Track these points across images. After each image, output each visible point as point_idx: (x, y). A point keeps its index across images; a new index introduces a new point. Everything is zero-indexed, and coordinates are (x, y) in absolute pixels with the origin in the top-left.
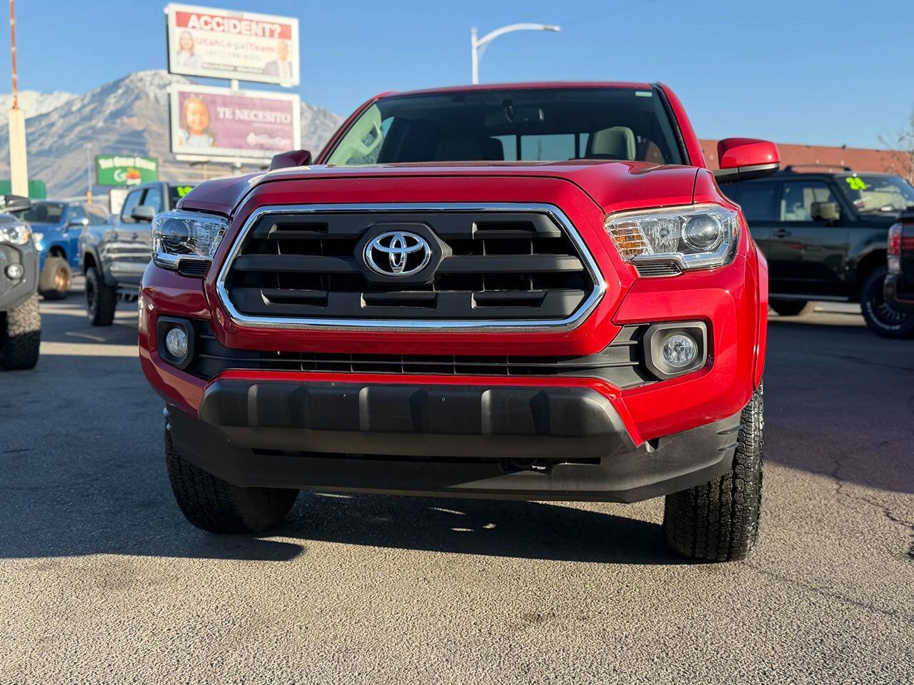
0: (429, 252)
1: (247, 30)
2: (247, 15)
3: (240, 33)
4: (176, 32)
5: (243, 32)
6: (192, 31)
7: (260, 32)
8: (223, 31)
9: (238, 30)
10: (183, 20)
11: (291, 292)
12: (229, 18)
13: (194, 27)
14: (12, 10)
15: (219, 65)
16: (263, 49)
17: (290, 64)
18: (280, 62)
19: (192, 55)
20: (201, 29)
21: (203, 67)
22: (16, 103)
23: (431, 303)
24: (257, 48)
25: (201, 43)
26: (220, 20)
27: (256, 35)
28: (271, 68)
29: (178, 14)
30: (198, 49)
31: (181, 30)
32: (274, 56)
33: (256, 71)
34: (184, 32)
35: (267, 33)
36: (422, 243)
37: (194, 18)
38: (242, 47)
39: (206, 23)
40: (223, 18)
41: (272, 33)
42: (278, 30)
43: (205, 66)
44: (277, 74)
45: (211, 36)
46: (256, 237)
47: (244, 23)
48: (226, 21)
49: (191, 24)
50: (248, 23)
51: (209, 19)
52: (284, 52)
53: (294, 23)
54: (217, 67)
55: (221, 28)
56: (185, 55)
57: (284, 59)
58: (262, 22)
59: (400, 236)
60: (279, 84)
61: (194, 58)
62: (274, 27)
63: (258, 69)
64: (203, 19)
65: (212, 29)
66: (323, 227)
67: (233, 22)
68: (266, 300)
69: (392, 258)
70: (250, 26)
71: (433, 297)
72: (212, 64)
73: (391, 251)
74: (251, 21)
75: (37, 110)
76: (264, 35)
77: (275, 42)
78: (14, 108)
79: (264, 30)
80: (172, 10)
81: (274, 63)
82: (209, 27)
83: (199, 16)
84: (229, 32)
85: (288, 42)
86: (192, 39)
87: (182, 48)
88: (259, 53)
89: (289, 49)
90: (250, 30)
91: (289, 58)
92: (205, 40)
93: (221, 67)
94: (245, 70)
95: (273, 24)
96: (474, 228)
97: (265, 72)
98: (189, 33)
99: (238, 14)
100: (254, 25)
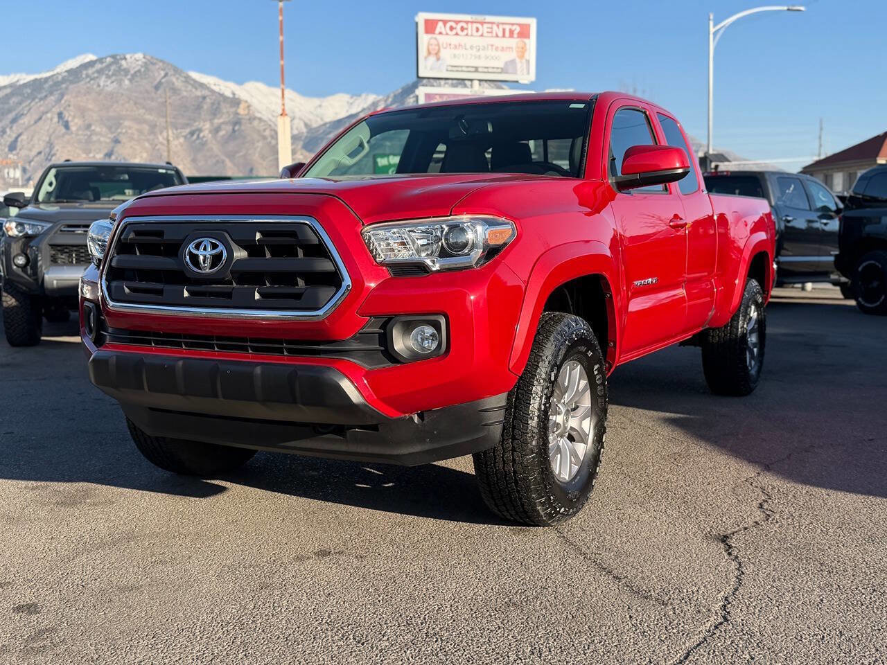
0: (225, 255)
1: (488, 32)
2: (489, 18)
3: (482, 35)
4: (424, 39)
5: (485, 34)
6: (439, 37)
7: (500, 34)
8: (467, 35)
9: (480, 33)
10: (430, 27)
11: (144, 285)
12: (472, 22)
13: (440, 33)
14: (281, 29)
15: (462, 67)
16: (503, 49)
17: (528, 62)
18: (518, 60)
19: (438, 59)
20: (447, 34)
21: (447, 70)
22: (283, 110)
23: (228, 295)
24: (497, 49)
25: (445, 48)
26: (465, 25)
27: (497, 36)
28: (509, 66)
29: (427, 21)
30: (444, 54)
31: (430, 36)
32: (513, 55)
33: (495, 70)
34: (432, 38)
35: (507, 34)
36: (221, 247)
37: (440, 24)
38: (484, 49)
39: (452, 29)
40: (467, 22)
41: (511, 32)
42: (517, 29)
43: (450, 68)
44: (515, 73)
45: (454, 40)
46: (123, 241)
47: (485, 26)
48: (470, 25)
49: (438, 31)
50: (490, 26)
51: (453, 25)
52: (522, 51)
53: (532, 22)
54: (460, 69)
55: (465, 32)
56: (432, 59)
57: (522, 57)
58: (503, 24)
59: (207, 242)
60: (517, 82)
61: (440, 62)
62: (514, 28)
63: (498, 68)
64: (448, 25)
65: (457, 34)
66: (160, 234)
67: (475, 25)
68: (127, 290)
69: (201, 258)
70: (492, 28)
71: (231, 290)
72: (455, 66)
73: (201, 254)
74: (492, 23)
75: (347, 111)
76: (504, 35)
77: (514, 42)
78: (281, 115)
79: (504, 30)
80: (421, 18)
81: (513, 62)
82: (454, 32)
83: (445, 22)
84: (472, 35)
85: (526, 40)
86: (438, 45)
87: (429, 53)
88: (499, 53)
89: (528, 47)
90: (491, 32)
91: (527, 56)
92: (450, 45)
93: (464, 69)
94: (486, 70)
95: (513, 24)
96: (258, 236)
97: (503, 71)
98: (436, 39)
99: (480, 18)
100: (495, 27)
